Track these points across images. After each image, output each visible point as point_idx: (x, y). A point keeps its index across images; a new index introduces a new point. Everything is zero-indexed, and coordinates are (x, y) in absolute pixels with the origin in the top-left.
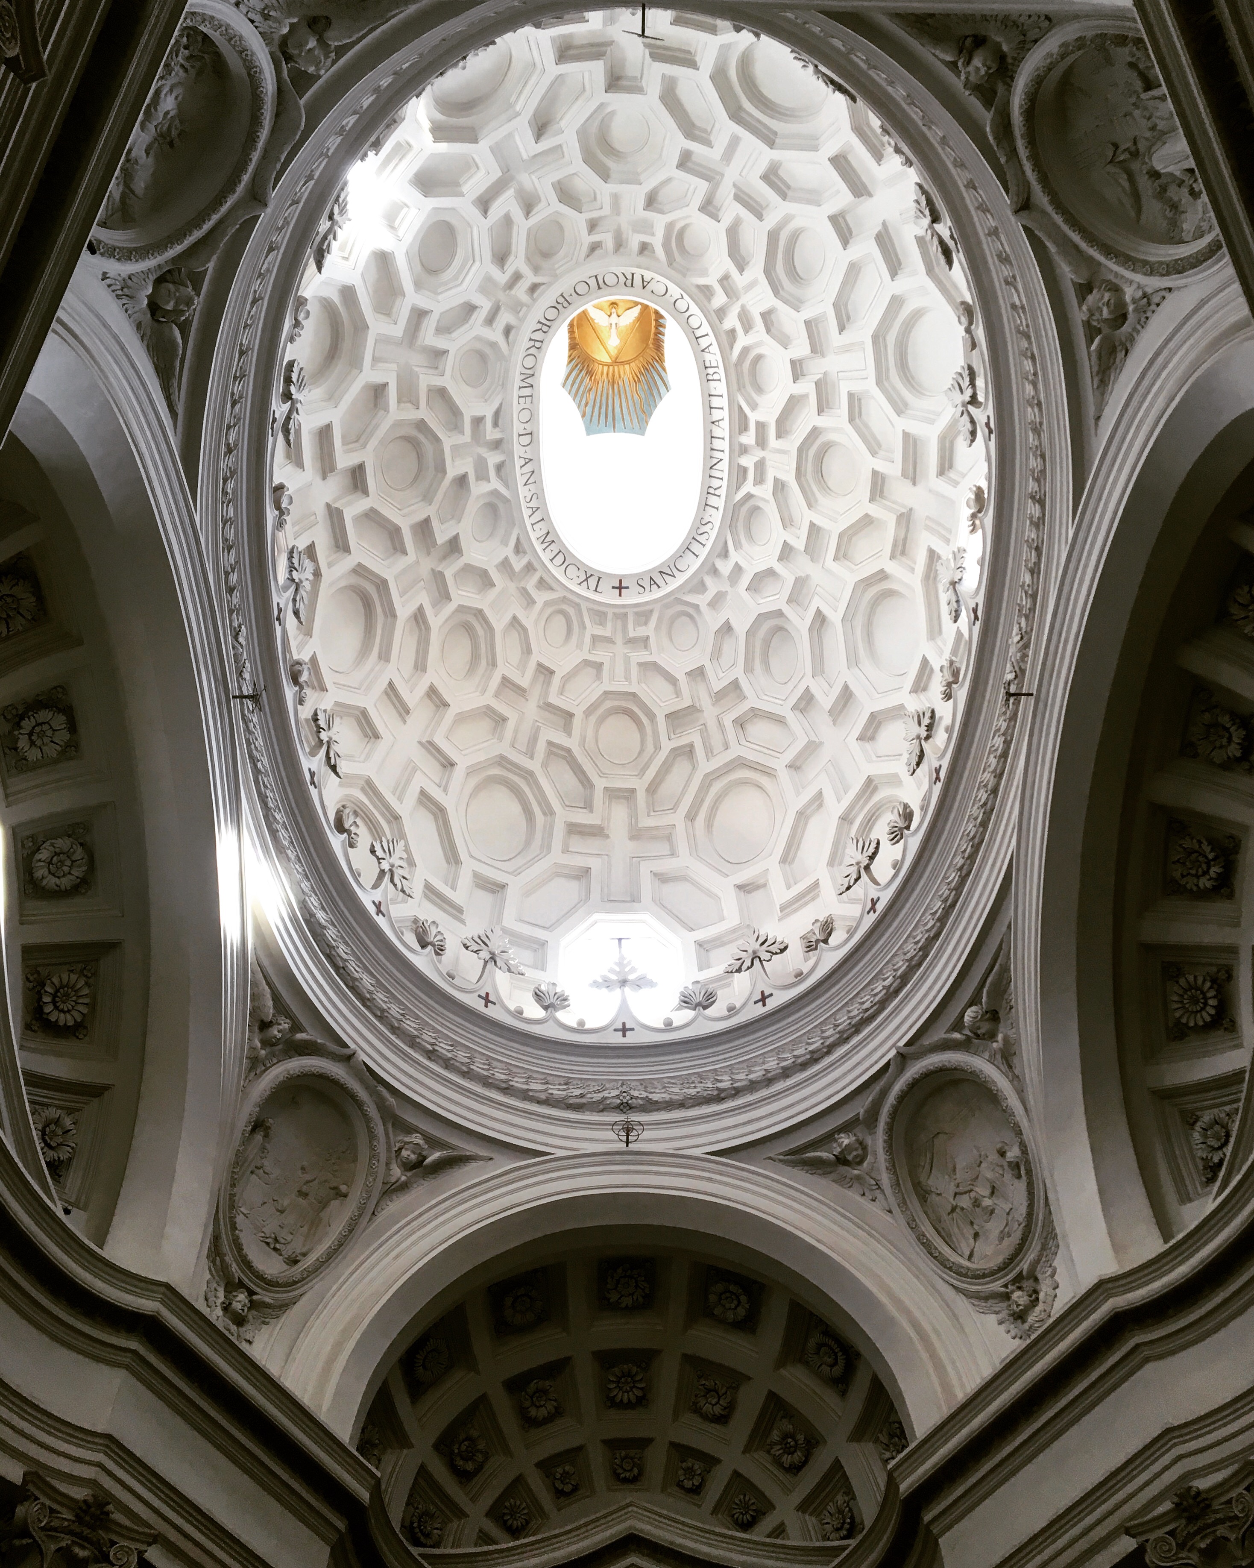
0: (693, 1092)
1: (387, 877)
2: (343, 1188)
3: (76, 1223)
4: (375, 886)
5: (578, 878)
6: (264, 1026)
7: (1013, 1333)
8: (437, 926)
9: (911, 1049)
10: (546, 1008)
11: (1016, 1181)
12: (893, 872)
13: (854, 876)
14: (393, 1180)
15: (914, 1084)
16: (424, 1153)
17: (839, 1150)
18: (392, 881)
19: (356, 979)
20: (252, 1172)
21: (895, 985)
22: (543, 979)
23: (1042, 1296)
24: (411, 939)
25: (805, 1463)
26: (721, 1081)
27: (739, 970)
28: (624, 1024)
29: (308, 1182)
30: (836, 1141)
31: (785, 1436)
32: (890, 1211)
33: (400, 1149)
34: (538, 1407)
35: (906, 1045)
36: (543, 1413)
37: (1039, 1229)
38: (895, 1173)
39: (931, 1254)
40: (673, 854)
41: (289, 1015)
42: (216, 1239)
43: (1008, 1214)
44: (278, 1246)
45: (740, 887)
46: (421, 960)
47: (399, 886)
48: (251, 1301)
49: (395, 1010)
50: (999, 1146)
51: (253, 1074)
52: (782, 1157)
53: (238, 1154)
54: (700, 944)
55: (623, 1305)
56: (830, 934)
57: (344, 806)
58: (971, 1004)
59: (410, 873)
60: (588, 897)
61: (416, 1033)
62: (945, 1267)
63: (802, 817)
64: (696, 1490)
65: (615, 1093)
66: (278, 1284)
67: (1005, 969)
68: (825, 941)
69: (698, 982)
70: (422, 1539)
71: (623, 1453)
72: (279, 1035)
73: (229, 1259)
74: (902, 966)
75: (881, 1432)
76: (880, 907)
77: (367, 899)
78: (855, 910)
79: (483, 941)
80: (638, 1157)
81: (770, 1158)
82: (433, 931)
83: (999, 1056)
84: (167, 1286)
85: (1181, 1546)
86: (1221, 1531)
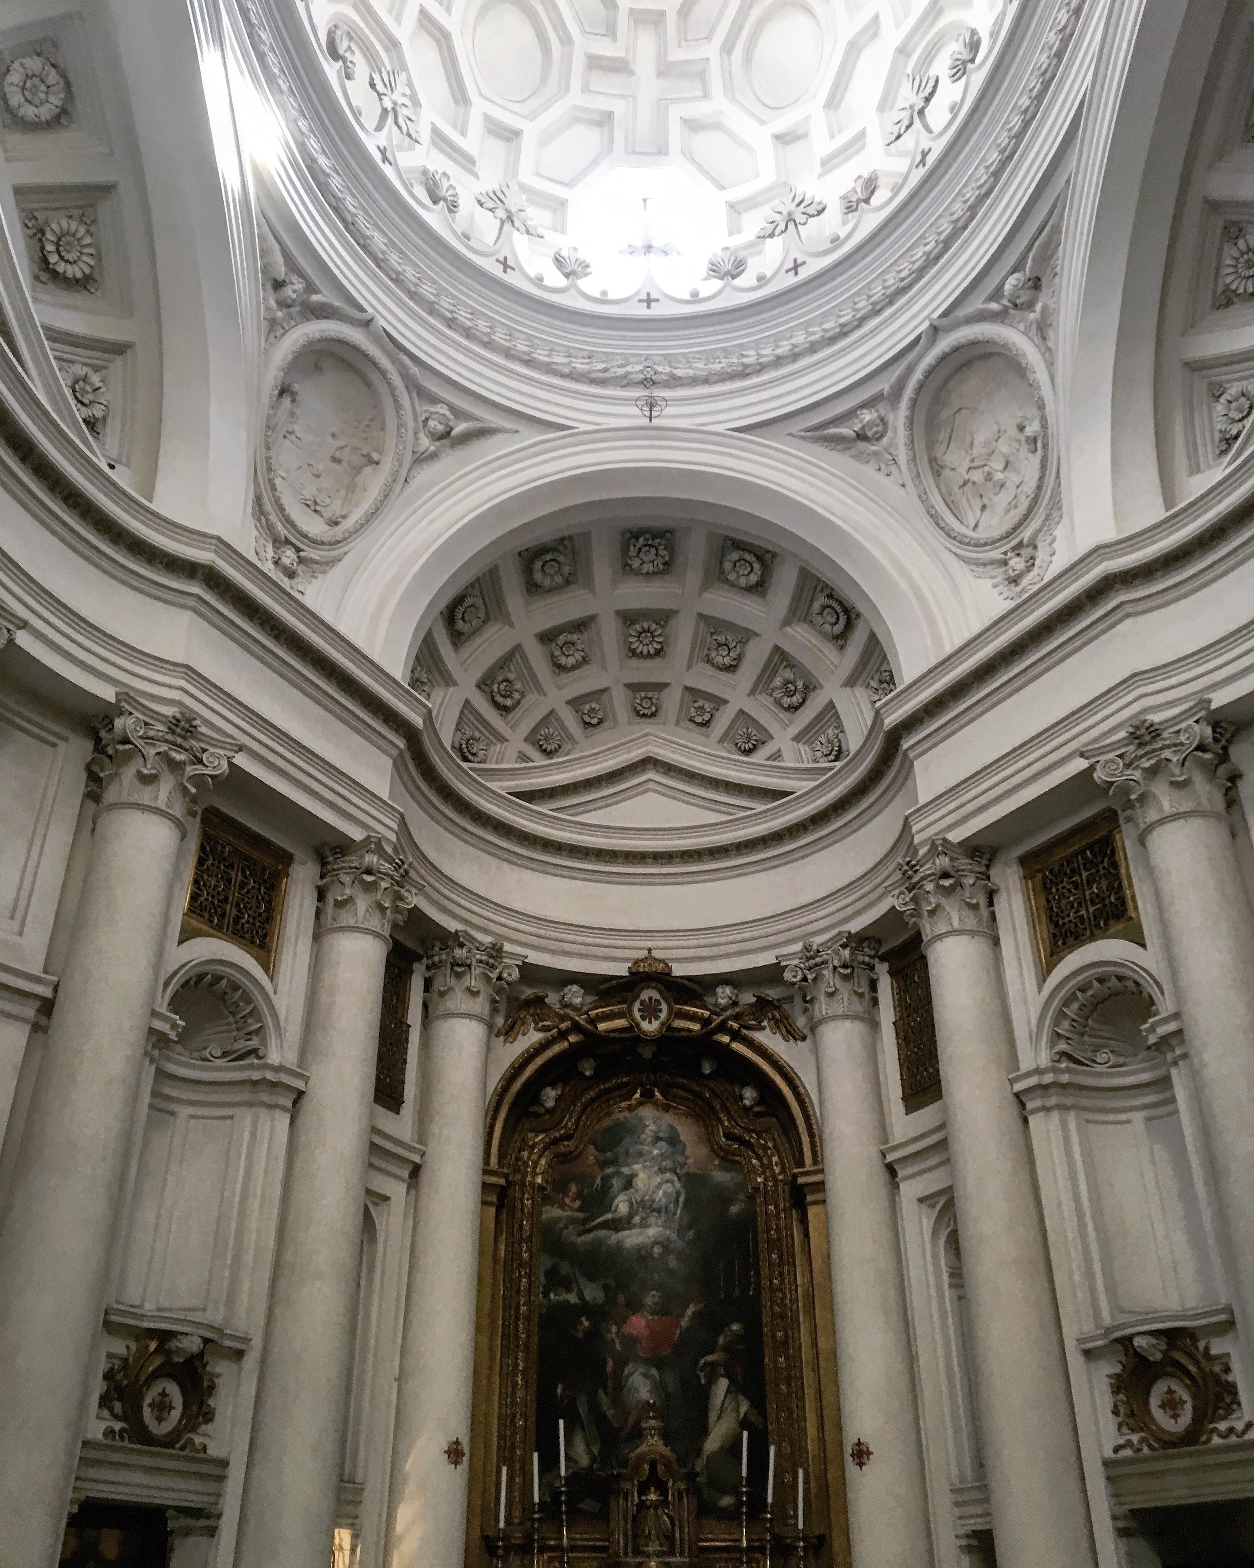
0: (717, 367)
1: (391, 116)
2: (375, 456)
3: (120, 477)
4: (379, 128)
5: (599, 124)
6: (278, 285)
7: (1005, 596)
8: (448, 179)
9: (945, 321)
10: (567, 276)
11: (1030, 455)
12: (950, 116)
13: (906, 122)
14: (422, 449)
15: (943, 359)
16: (451, 424)
17: (860, 426)
18: (396, 123)
19: (368, 237)
20: (285, 437)
21: (937, 249)
22: (563, 243)
23: (1038, 562)
24: (421, 192)
25: (801, 704)
26: (747, 356)
27: (772, 235)
28: (648, 294)
29: (341, 448)
30: (857, 417)
31: (787, 682)
32: (903, 486)
33: (427, 419)
34: (567, 656)
35: (941, 316)
36: (571, 661)
37: (1045, 503)
38: (913, 449)
39: (938, 525)
40: (706, 96)
41: (301, 274)
42: (258, 500)
43: (1018, 487)
44: (318, 508)
45: (777, 137)
46: (434, 217)
47: (404, 128)
48: (299, 557)
49: (410, 273)
50: (1019, 421)
51: (272, 335)
52: (803, 434)
53: (269, 417)
54: (732, 206)
55: (645, 571)
56: (872, 193)
57: (335, 26)
58: (1015, 270)
59: (415, 113)
60: (610, 149)
61: (434, 299)
62: (950, 536)
63: (854, 48)
64: (705, 724)
65: (638, 368)
66: (323, 543)
67: (1057, 230)
68: (867, 201)
69: (727, 249)
70: (470, 757)
71: (643, 694)
72: (294, 296)
73: (273, 518)
74: (946, 228)
75: (873, 678)
76: (931, 159)
77: (371, 143)
78: (901, 165)
79: (498, 198)
80: (662, 433)
81: (791, 435)
82: (445, 184)
83: (1034, 327)
84: (219, 539)
85: (1127, 766)
86: (1166, 754)
